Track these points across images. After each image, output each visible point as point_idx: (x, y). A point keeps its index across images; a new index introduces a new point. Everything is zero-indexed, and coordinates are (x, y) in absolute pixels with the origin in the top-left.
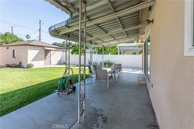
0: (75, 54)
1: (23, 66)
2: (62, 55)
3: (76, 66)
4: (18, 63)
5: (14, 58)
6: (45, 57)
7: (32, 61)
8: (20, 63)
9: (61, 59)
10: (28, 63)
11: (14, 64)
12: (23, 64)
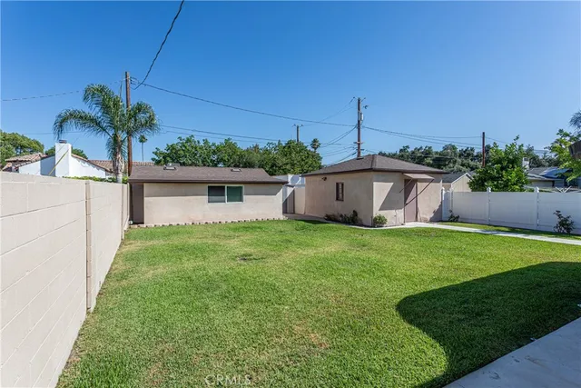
0: (492, 190)
1: (361, 221)
2: (444, 192)
3: (507, 230)
4: (350, 214)
5: (339, 202)
6: (405, 201)
7: (380, 209)
8: (355, 213)
9: (441, 206)
10: (374, 216)
11: (341, 216)
12: (360, 216)
